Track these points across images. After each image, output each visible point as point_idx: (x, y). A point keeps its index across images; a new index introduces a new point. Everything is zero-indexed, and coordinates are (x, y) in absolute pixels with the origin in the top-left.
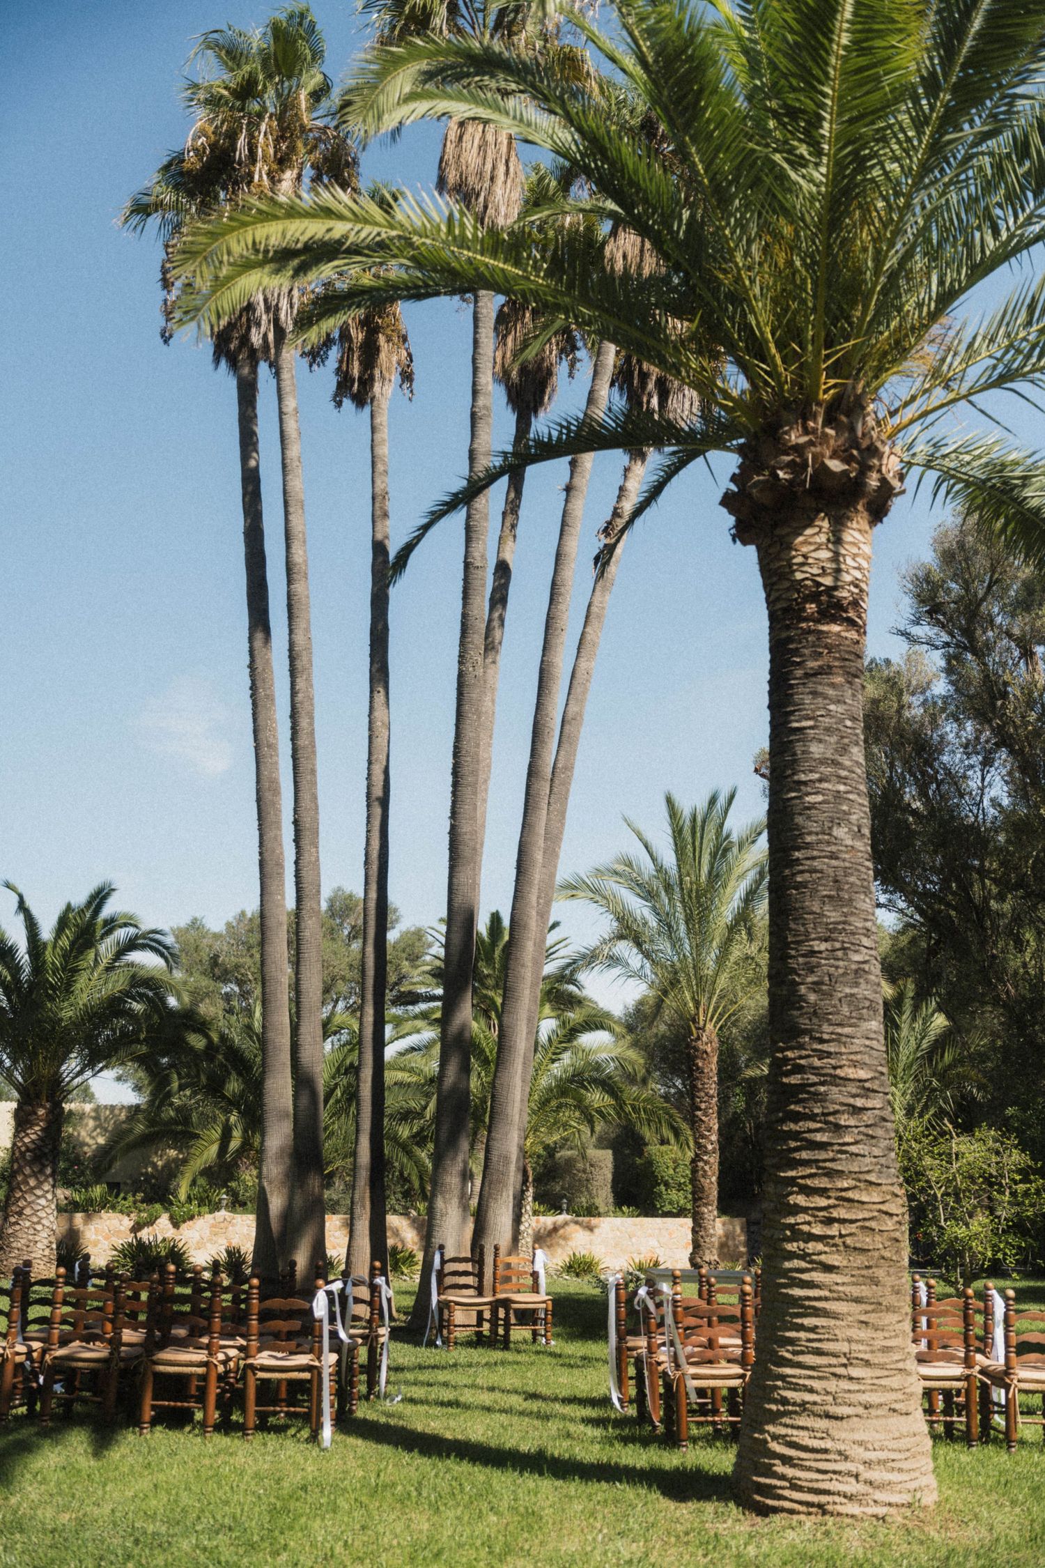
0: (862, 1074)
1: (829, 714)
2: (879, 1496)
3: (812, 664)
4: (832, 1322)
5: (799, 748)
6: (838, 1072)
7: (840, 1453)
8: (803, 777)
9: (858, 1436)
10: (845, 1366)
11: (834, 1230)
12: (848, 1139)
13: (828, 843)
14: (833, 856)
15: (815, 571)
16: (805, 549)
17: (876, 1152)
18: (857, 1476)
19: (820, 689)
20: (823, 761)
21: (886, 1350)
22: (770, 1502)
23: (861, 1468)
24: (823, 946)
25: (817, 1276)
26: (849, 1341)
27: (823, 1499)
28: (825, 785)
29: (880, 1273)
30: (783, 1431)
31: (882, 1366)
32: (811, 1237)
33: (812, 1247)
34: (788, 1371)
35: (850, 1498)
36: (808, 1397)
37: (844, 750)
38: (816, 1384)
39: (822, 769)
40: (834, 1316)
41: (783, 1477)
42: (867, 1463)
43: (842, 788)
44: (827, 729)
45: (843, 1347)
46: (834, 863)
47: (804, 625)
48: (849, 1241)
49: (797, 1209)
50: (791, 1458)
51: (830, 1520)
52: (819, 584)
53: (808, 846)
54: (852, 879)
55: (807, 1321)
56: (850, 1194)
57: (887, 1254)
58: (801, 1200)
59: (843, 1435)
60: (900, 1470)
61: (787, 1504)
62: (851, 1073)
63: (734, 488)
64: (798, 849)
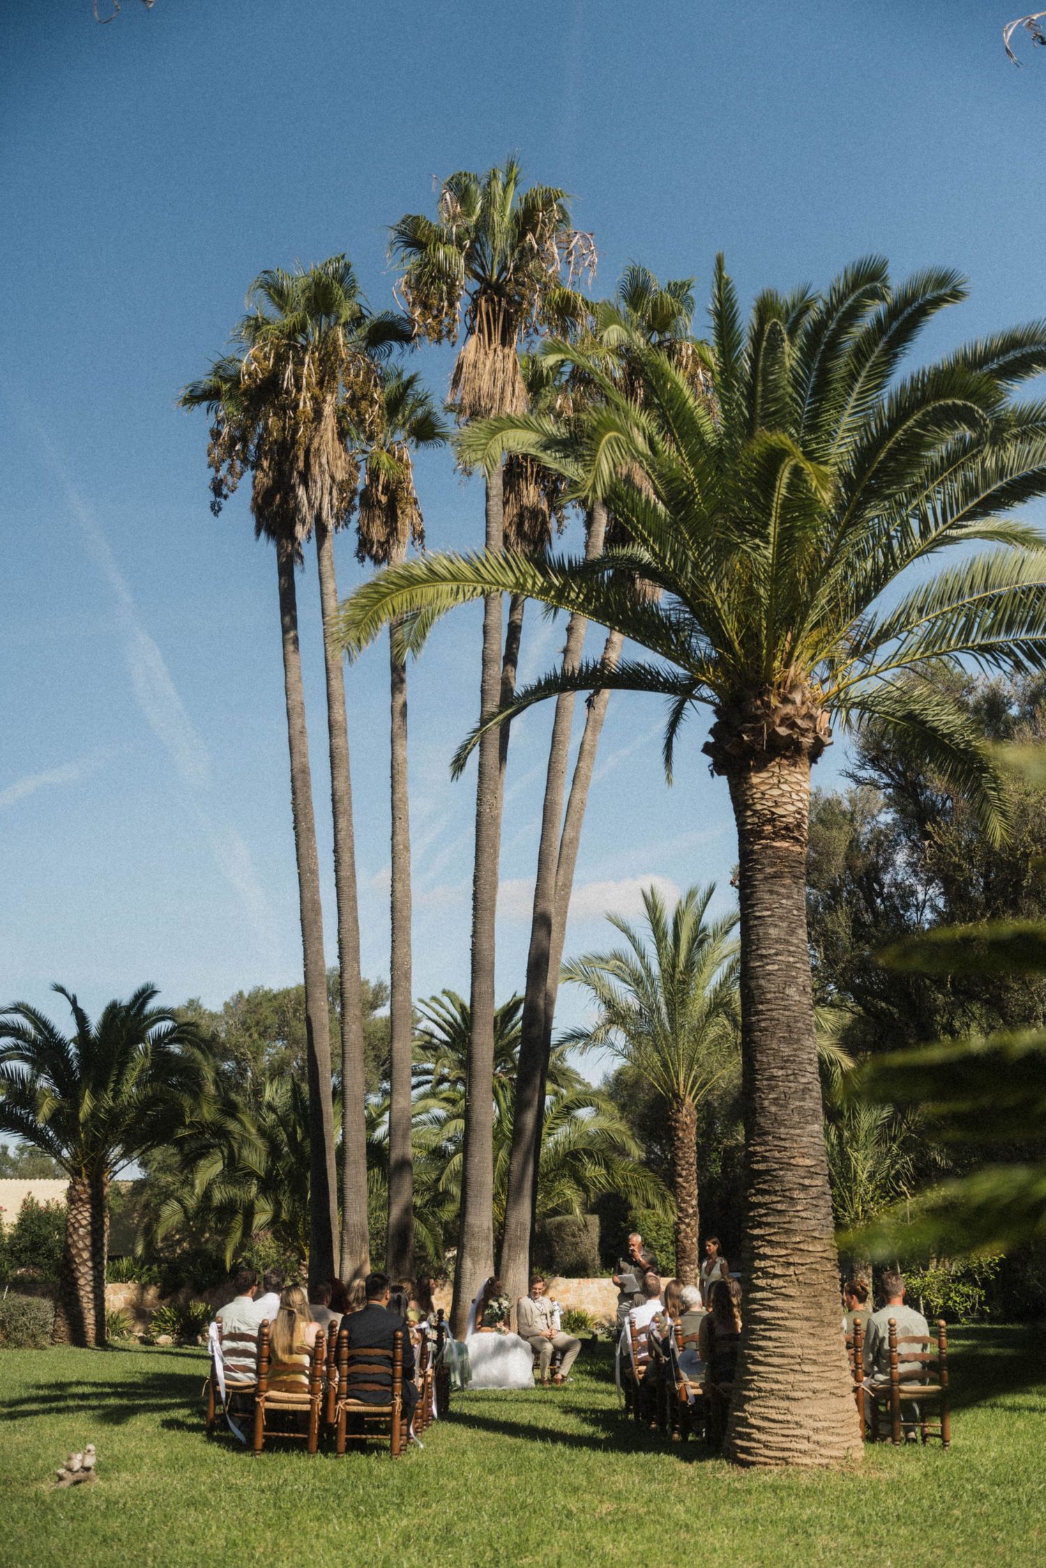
0: (808, 1162)
1: (781, 906)
2: (823, 1451)
3: (769, 870)
4: (791, 1334)
5: (761, 931)
6: (792, 1161)
7: (797, 1423)
8: (764, 952)
9: (808, 1412)
10: (799, 1364)
11: (791, 1270)
12: (799, 1208)
13: (783, 999)
14: (786, 1008)
15: (770, 804)
16: (763, 788)
17: (819, 1216)
18: (808, 1438)
19: (775, 888)
20: (778, 941)
21: (826, 1353)
22: (750, 1458)
23: (811, 1433)
24: (780, 1073)
25: (779, 1303)
26: (802, 1347)
27: (786, 1454)
28: (779, 958)
29: (822, 1300)
30: (758, 1410)
31: (825, 1364)
32: (775, 1276)
33: (775, 1283)
34: (761, 1369)
35: (804, 1453)
36: (775, 1386)
37: (792, 932)
38: (780, 1377)
39: (778, 946)
40: (792, 1330)
41: (759, 1441)
42: (816, 1430)
43: (791, 959)
44: (780, 918)
45: (799, 1352)
46: (786, 1013)
47: (763, 841)
48: (801, 1278)
49: (765, 1257)
50: (764, 1428)
51: (791, 1468)
52: (773, 813)
53: (768, 1002)
54: (799, 1025)
55: (773, 1334)
56: (801, 1246)
57: (828, 1287)
58: (767, 1251)
59: (798, 1411)
60: (838, 1435)
61: (762, 1459)
62: (800, 1161)
63: (711, 740)
64: (762, 1003)
